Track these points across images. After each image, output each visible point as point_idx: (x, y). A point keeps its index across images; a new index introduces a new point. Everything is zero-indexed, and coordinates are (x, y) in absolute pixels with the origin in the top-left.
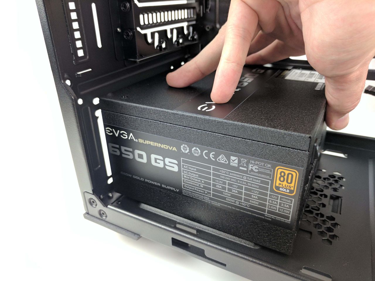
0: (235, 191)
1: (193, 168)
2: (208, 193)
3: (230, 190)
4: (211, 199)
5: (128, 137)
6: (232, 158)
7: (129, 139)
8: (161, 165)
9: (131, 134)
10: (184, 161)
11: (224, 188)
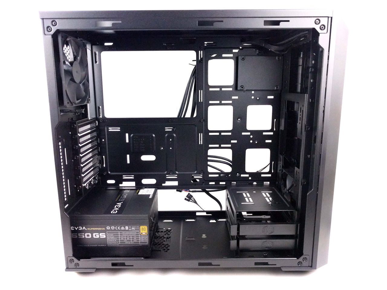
0: (128, 239)
1: (112, 235)
2: (118, 242)
3: (126, 239)
4: (119, 244)
5: (82, 228)
6: (126, 227)
7: (83, 229)
8: (98, 237)
9: (84, 227)
10: (108, 233)
11: (124, 239)
